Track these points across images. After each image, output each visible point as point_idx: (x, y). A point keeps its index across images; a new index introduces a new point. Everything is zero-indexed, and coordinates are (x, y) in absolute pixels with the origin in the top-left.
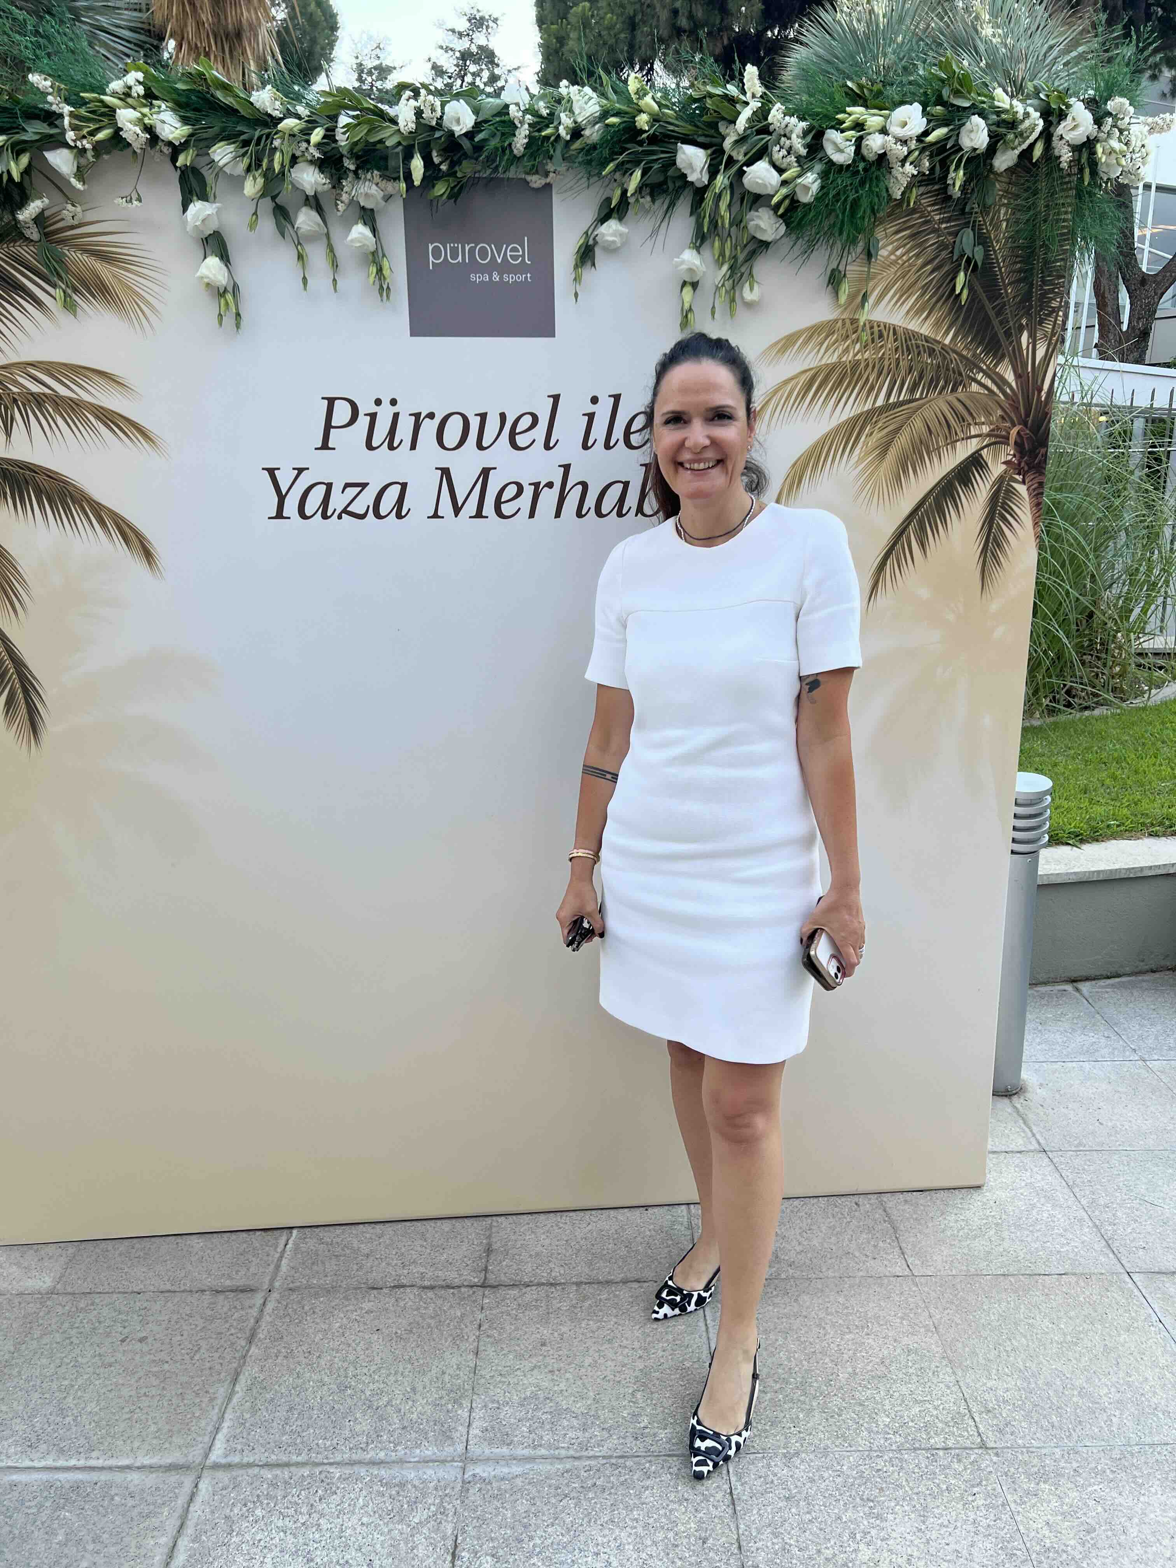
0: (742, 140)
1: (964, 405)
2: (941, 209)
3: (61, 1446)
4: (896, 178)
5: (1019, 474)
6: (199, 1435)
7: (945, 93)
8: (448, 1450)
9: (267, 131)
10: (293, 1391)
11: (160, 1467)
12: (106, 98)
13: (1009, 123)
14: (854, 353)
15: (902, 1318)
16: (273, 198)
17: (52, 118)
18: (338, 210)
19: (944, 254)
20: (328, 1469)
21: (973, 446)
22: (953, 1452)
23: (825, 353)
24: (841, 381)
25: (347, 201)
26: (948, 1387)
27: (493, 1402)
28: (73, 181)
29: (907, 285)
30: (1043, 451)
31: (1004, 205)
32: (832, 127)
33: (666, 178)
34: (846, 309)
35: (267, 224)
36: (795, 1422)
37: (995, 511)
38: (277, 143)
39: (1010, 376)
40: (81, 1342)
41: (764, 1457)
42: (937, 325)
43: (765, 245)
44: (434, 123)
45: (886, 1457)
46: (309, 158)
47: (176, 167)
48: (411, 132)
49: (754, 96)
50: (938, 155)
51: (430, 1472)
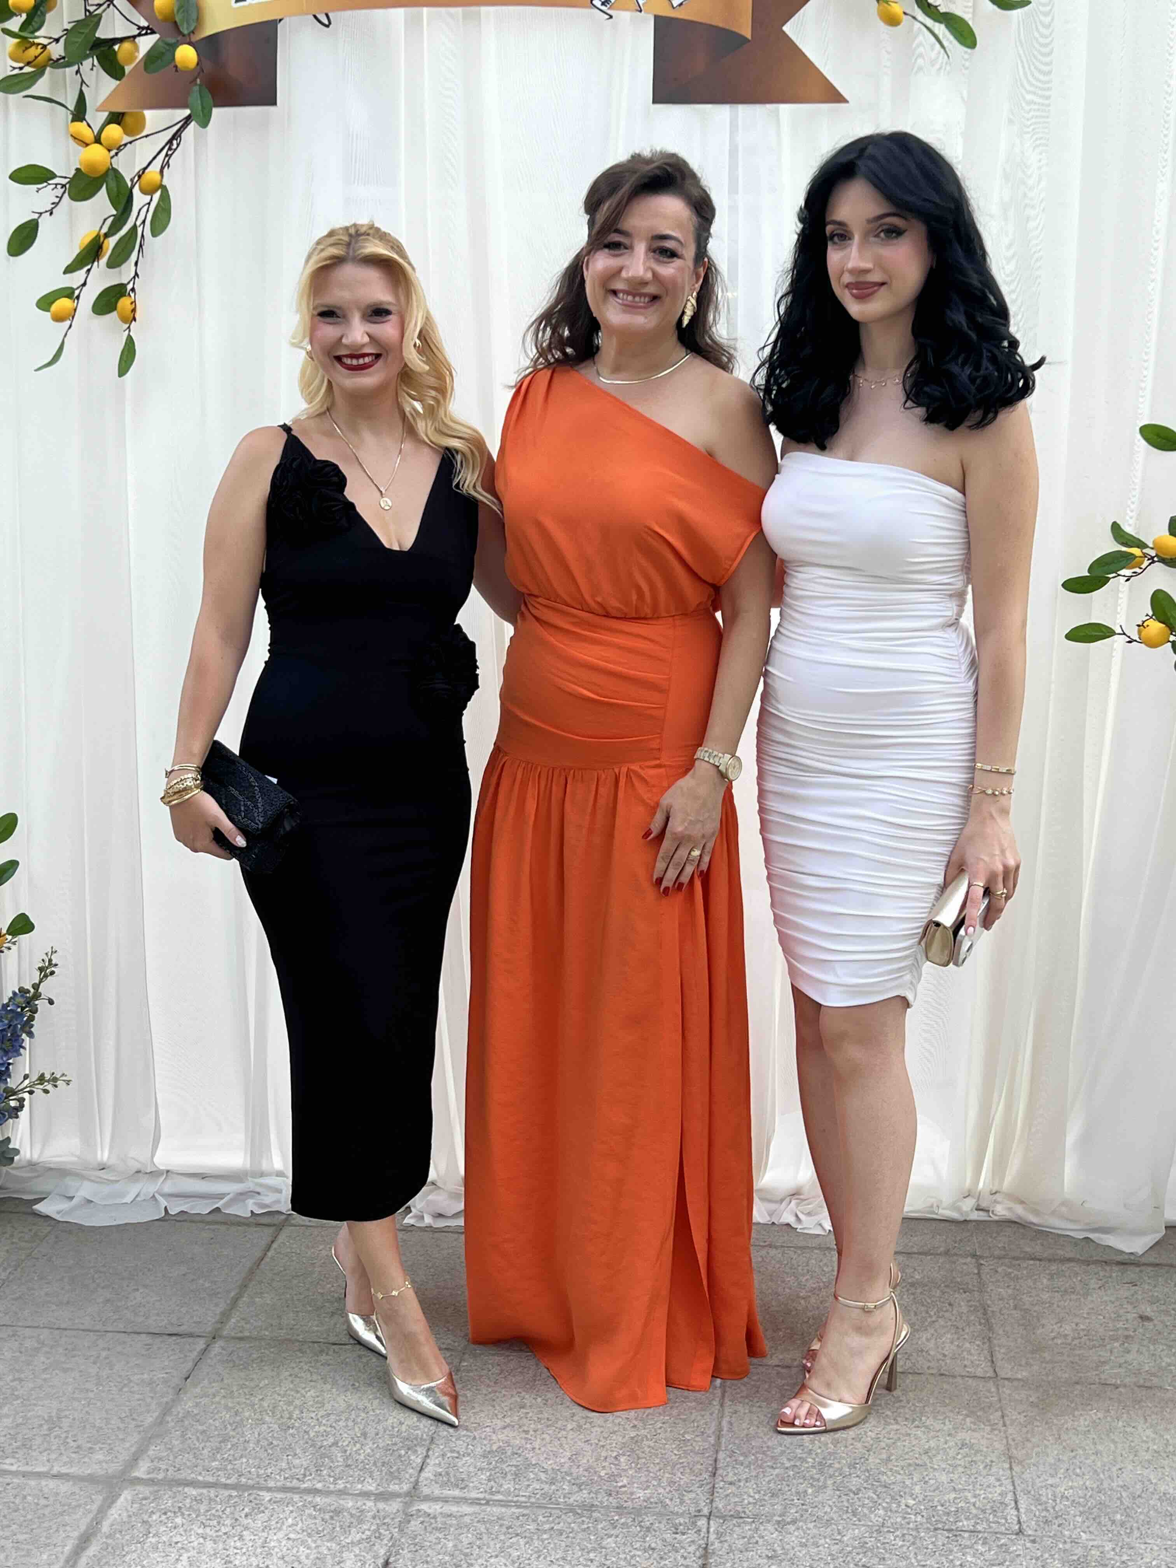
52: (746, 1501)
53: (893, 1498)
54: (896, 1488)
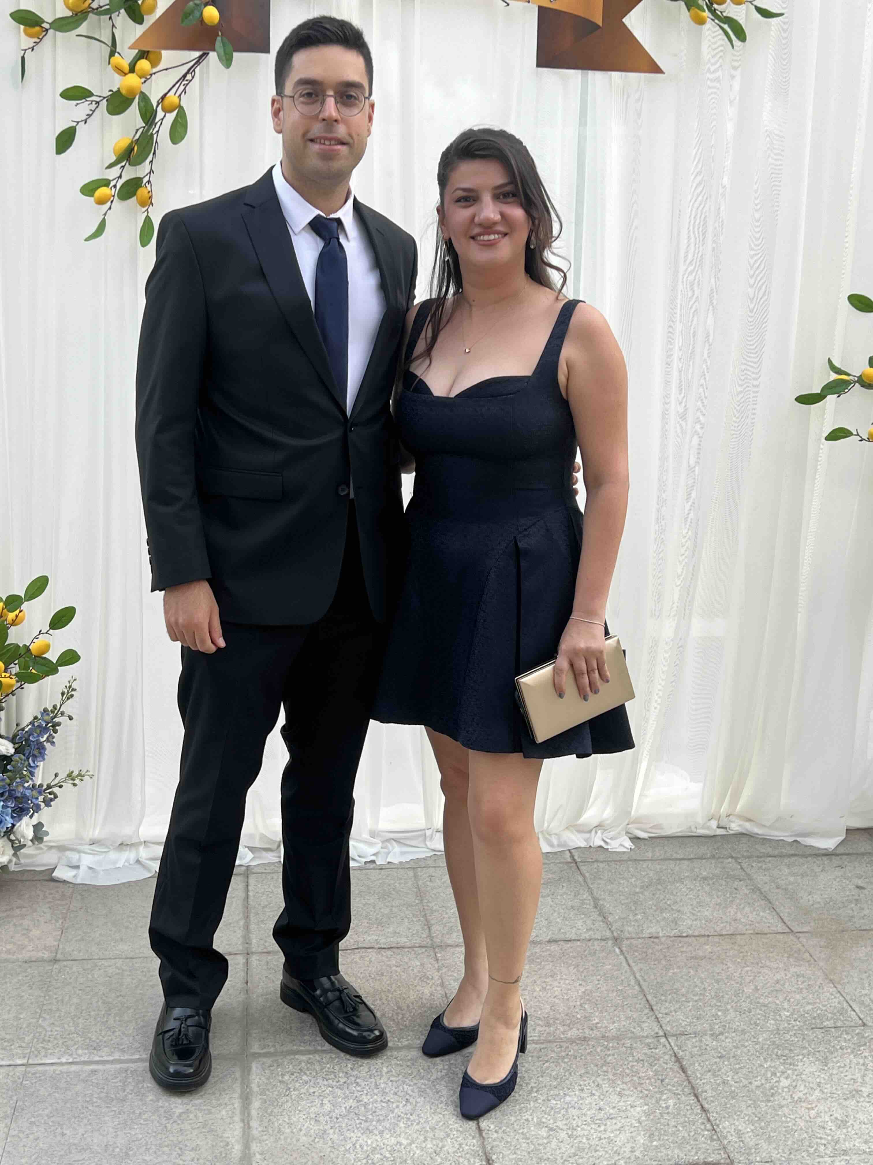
52: (683, 1024)
53: (774, 1012)
54: (774, 1006)
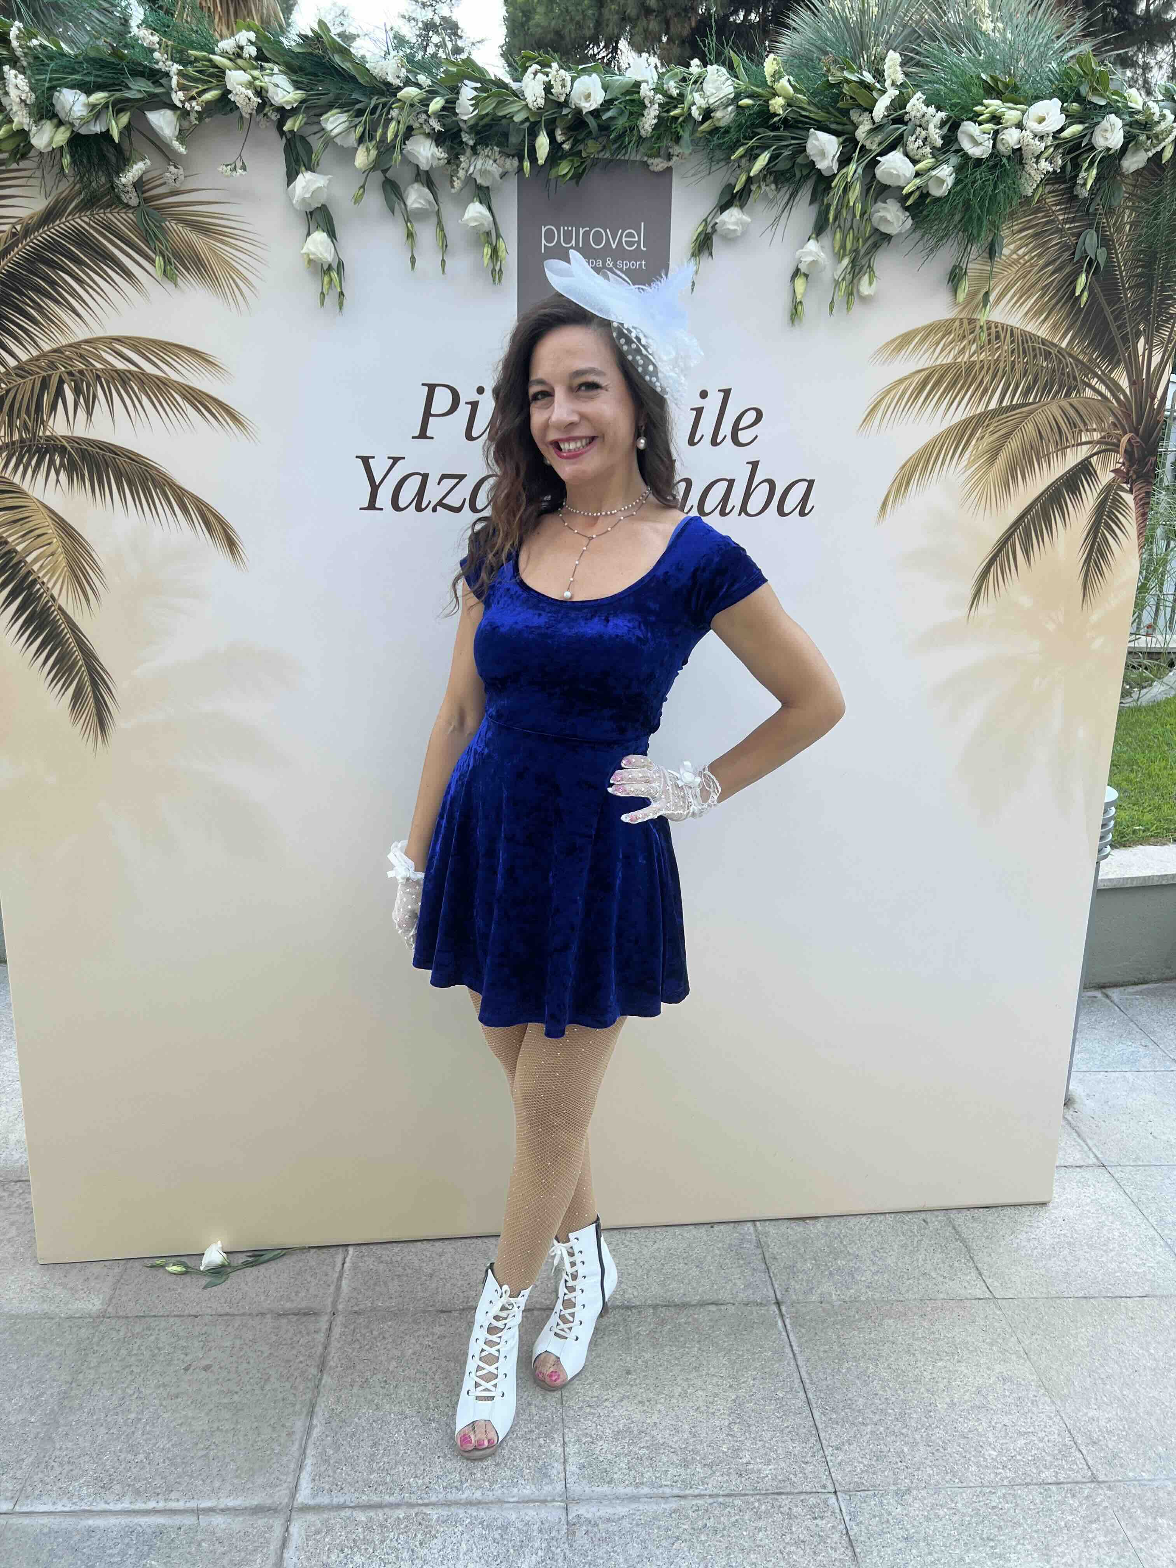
0: (877, 128)
1: (1077, 411)
2: (1066, 208)
3: (137, 1486)
4: (1030, 174)
5: (1127, 483)
6: (282, 1474)
7: (1084, 90)
8: (547, 1488)
9: (384, 100)
10: (374, 1425)
11: (246, 1509)
12: (216, 58)
13: (1141, 124)
14: (970, 354)
15: (992, 1344)
16: (385, 171)
17: (157, 76)
18: (453, 187)
19: (1066, 256)
20: (425, 1511)
21: (1083, 452)
22: (1065, 1486)
23: (940, 353)
24: (954, 384)
25: (463, 178)
26: (1050, 1418)
27: (586, 1435)
28: (176, 144)
29: (1027, 285)
30: (1152, 459)
31: (1128, 207)
32: (969, 119)
33: (793, 166)
34: (964, 308)
35: (375, 200)
36: (900, 1454)
37: (1101, 520)
38: (394, 113)
39: (1124, 383)
40: (142, 1372)
41: (875, 1495)
42: (1055, 327)
43: (887, 237)
44: (562, 99)
45: (999, 1494)
46: (427, 131)
47: (282, 133)
48: (539, 108)
49: (893, 84)
50: (1069, 153)
51: (532, 1513)
